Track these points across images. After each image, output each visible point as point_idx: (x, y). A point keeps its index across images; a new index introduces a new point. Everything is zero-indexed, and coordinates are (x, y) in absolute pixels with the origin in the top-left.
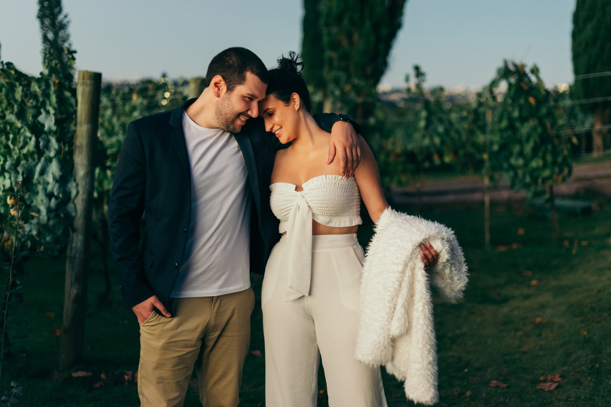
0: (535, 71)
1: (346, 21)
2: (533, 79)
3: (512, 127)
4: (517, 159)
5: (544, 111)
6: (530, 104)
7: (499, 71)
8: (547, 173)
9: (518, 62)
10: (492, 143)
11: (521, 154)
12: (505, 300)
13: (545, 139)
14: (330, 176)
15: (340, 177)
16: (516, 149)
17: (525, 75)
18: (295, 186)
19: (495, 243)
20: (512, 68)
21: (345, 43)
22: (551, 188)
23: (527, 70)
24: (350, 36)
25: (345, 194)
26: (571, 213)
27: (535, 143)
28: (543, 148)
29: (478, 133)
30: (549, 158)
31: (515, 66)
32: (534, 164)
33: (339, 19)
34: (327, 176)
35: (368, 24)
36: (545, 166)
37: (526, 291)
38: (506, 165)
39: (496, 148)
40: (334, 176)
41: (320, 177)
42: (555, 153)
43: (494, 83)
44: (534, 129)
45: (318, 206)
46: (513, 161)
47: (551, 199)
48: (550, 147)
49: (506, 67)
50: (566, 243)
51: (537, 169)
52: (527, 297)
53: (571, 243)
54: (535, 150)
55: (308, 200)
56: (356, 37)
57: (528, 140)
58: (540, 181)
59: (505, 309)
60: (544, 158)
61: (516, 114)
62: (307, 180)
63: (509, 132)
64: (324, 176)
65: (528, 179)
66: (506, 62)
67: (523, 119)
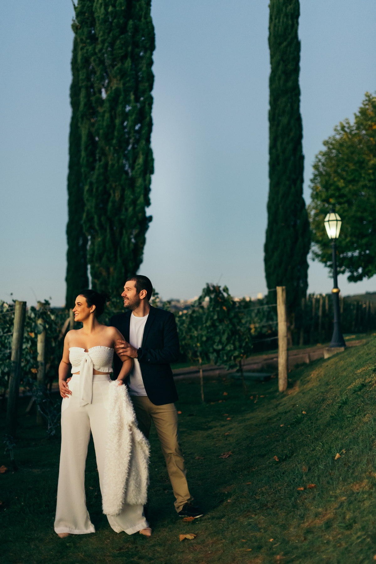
0: (226, 290)
1: (104, 259)
2: (225, 295)
3: (213, 325)
4: (218, 345)
5: (232, 314)
6: (224, 310)
7: (204, 290)
8: (236, 353)
9: (215, 285)
10: (202, 336)
11: (220, 342)
12: (211, 428)
13: (234, 332)
14: (103, 347)
15: (107, 347)
16: (217, 339)
17: (220, 292)
18: (84, 349)
19: (208, 400)
20: (212, 289)
21: (104, 273)
22: (240, 362)
23: (221, 289)
24: (108, 269)
25: (109, 356)
26: (258, 381)
27: (228, 334)
28: (233, 338)
29: (193, 329)
30: (237, 344)
31: (214, 287)
32: (228, 348)
33: (100, 258)
34: (101, 347)
35: (119, 260)
36: (235, 349)
37: (223, 423)
38: (211, 350)
39: (204, 339)
40: (104, 347)
41: (98, 347)
42: (240, 341)
43: (201, 299)
44: (228, 326)
45: (95, 360)
46: (215, 347)
47: (240, 370)
48: (237, 337)
49: (208, 287)
50: (252, 397)
51: (230, 351)
52: (223, 426)
53: (255, 397)
54: (228, 339)
55: (91, 357)
56: (112, 269)
57: (224, 333)
58: (232, 358)
59: (210, 432)
60: (234, 344)
61: (216, 317)
62: (91, 347)
63: (212, 329)
64: (100, 346)
65: (225, 358)
66: (208, 284)
67: (221, 321)
